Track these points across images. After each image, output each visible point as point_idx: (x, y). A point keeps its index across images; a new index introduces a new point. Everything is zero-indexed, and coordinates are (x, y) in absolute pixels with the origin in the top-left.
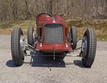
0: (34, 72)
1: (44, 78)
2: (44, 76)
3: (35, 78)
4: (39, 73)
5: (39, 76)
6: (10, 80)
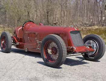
0: (41, 69)
1: (50, 74)
2: (49, 71)
3: (43, 74)
4: (45, 69)
5: (45, 72)
6: (22, 75)
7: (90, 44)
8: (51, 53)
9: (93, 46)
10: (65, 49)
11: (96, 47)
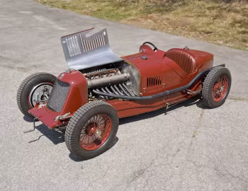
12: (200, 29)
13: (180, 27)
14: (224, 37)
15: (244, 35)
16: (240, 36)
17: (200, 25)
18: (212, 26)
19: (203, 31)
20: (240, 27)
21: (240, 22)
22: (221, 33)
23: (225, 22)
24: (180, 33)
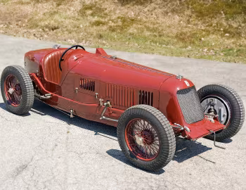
7: (213, 106)
8: (143, 145)
9: (220, 111)
10: (169, 128)
11: (226, 114)
12: (43, 24)
13: (14, 23)
14: (74, 34)
15: (98, 28)
16: (94, 29)
17: (41, 15)
18: (56, 17)
19: (47, 27)
20: (92, 15)
21: (90, 8)
22: (69, 27)
23: (72, 9)
24: (17, 32)
